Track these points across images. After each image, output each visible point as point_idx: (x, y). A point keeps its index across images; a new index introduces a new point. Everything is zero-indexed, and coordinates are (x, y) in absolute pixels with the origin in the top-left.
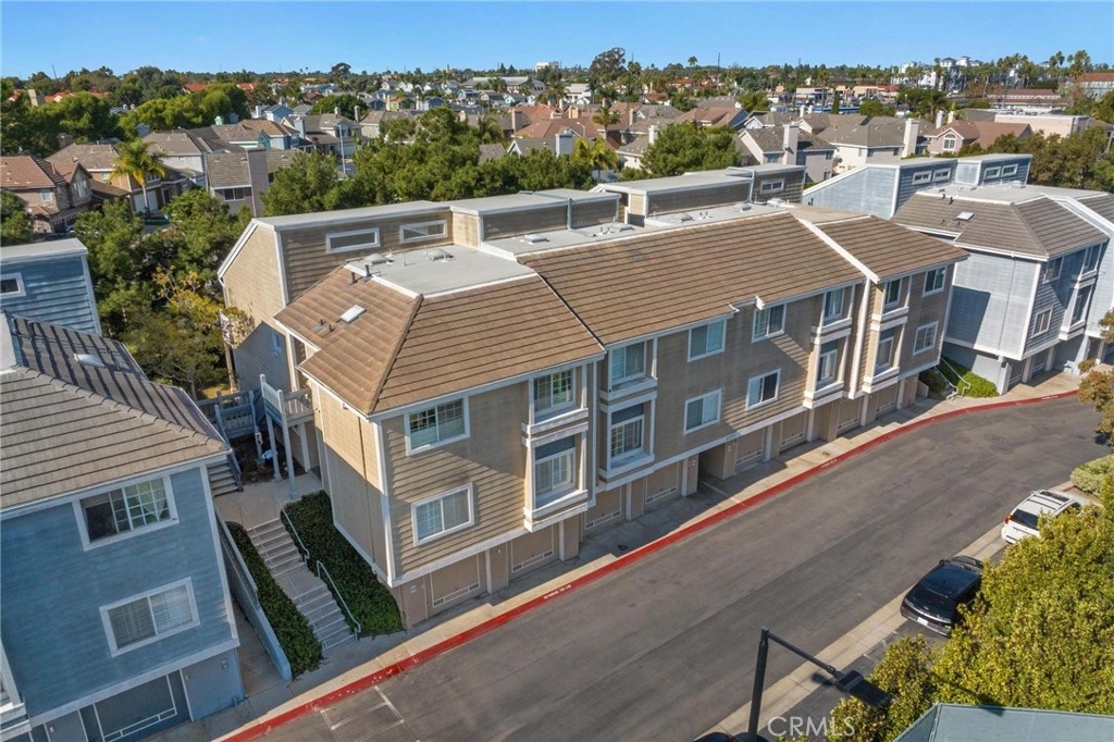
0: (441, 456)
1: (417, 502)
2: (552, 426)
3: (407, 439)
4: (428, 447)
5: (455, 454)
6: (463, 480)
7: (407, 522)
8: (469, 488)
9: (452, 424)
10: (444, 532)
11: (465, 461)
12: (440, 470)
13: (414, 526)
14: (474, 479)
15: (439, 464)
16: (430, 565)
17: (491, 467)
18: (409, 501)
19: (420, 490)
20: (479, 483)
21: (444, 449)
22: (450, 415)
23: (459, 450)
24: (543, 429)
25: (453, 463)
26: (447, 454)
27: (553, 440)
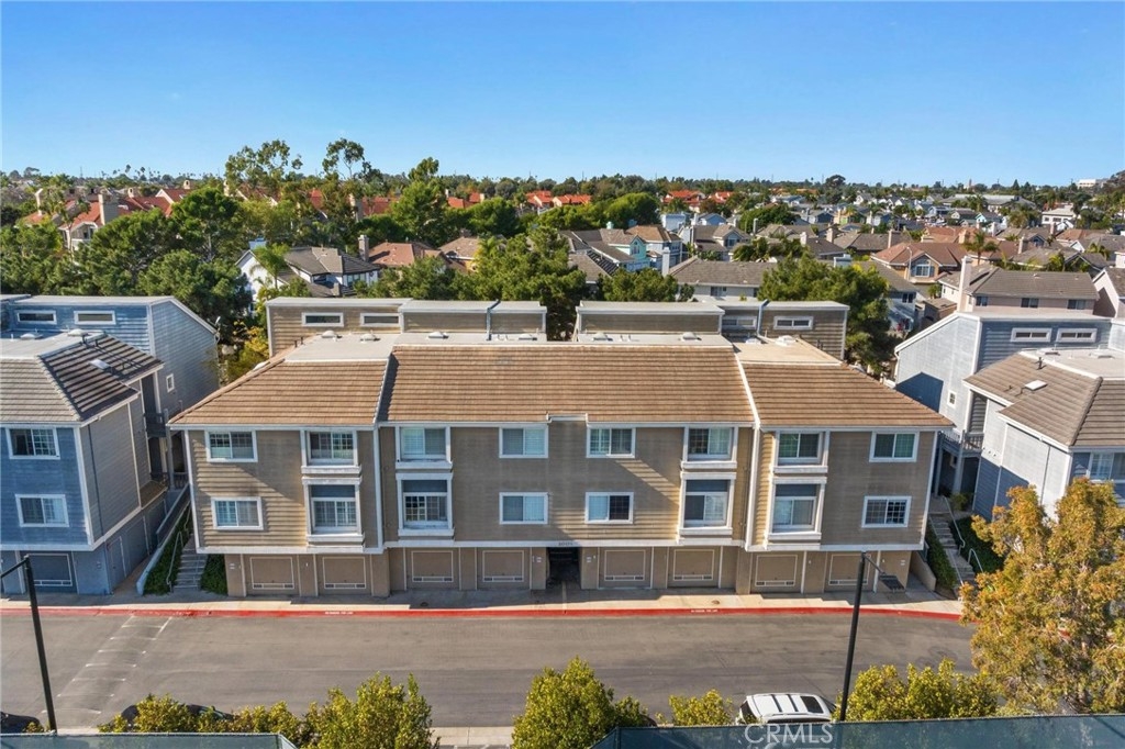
0: (235, 470)
1: (216, 497)
2: (323, 472)
3: (208, 450)
4: (223, 460)
5: (246, 472)
6: (253, 492)
7: (208, 509)
8: (258, 500)
9: (244, 449)
10: (237, 527)
11: (255, 479)
12: (234, 480)
13: (214, 513)
14: (263, 495)
15: (234, 475)
16: (226, 548)
17: (277, 490)
18: (209, 494)
19: (219, 489)
20: (267, 500)
21: (238, 465)
22: (242, 441)
23: (248, 469)
24: (314, 472)
25: (244, 478)
26: (238, 470)
27: (324, 483)
